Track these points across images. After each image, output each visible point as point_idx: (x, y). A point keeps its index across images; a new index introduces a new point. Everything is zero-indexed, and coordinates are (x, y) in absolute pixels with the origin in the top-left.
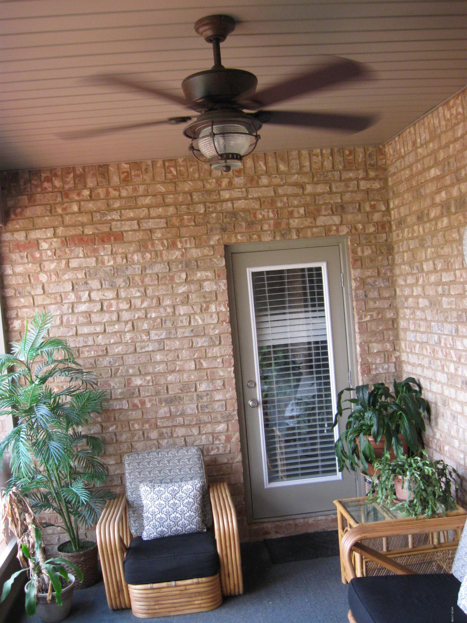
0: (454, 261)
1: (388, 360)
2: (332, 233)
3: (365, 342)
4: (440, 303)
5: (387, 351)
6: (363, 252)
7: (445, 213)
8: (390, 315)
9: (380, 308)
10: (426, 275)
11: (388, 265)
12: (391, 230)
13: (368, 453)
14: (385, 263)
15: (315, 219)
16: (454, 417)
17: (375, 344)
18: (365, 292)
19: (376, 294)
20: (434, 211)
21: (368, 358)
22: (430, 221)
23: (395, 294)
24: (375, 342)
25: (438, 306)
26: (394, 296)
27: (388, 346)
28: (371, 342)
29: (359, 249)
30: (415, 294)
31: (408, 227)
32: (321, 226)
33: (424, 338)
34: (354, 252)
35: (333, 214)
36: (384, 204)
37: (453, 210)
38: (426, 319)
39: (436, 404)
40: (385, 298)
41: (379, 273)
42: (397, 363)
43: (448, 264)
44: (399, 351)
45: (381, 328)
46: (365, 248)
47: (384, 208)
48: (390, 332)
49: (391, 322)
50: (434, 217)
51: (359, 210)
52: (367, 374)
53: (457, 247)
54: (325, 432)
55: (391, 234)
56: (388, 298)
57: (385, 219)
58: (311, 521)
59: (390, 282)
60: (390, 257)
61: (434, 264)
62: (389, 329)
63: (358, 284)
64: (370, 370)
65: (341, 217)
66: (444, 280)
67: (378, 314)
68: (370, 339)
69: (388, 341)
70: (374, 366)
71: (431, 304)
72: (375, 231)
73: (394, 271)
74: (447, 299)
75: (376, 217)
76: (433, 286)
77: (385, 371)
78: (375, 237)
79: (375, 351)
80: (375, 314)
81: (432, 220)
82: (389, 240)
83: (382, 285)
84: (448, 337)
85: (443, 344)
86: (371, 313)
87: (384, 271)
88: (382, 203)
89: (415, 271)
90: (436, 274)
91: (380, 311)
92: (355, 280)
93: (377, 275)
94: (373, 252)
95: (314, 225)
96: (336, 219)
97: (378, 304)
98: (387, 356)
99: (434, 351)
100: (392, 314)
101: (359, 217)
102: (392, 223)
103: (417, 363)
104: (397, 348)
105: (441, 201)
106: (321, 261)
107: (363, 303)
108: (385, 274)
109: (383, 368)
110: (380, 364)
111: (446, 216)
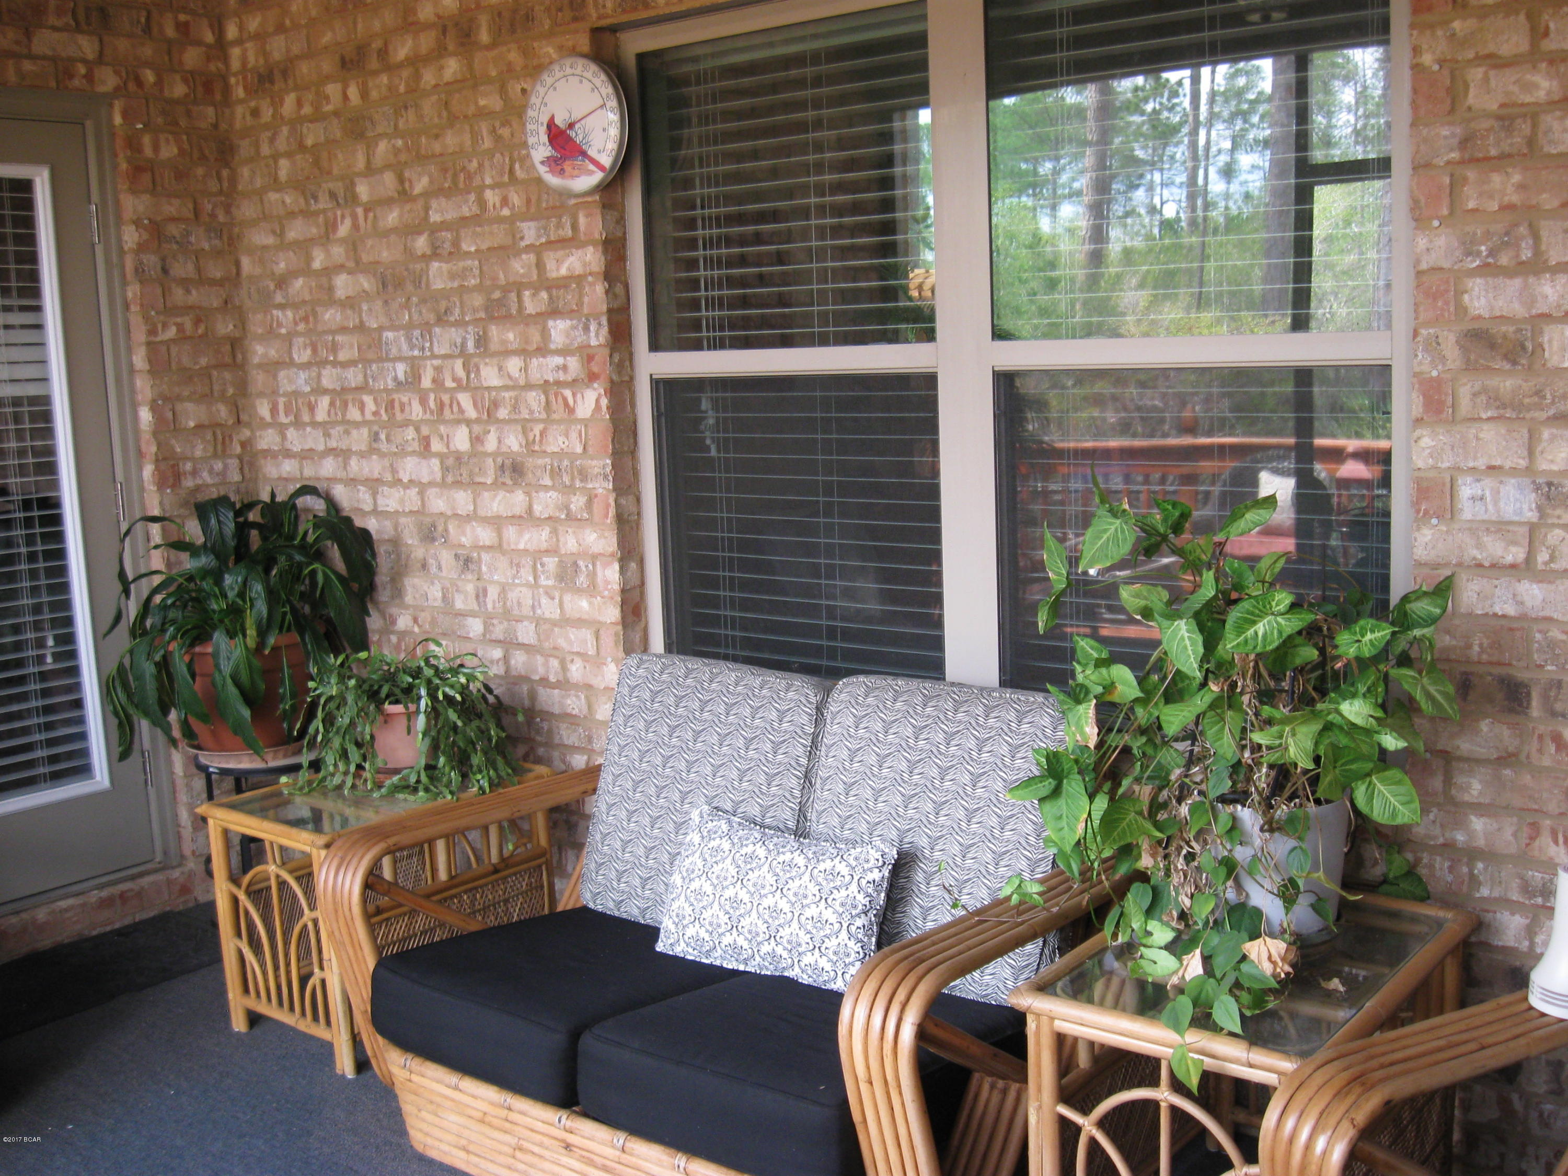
0: (481, 165)
1: (224, 451)
2: (76, 82)
3: (166, 399)
4: (419, 280)
5: (220, 425)
6: (156, 148)
7: (451, 47)
8: (225, 327)
9: (200, 308)
10: (367, 211)
11: (221, 192)
12: (227, 100)
13: (244, 677)
14: (213, 186)
15: (28, 35)
16: (467, 563)
17: (189, 406)
18: (163, 259)
19: (190, 267)
20: (410, 43)
21: (173, 442)
22: (390, 68)
23: (238, 273)
24: (189, 399)
25: (410, 287)
26: (234, 279)
27: (223, 412)
28: (179, 398)
29: (147, 140)
30: (317, 265)
31: (296, 88)
32: (44, 58)
33: (353, 377)
34: (133, 144)
35: (78, 29)
36: (211, 26)
37: (484, 37)
38: (361, 327)
39: (396, 542)
40: (213, 282)
41: (197, 213)
42: (246, 459)
43: (455, 176)
44: (248, 425)
45: (204, 361)
46: (162, 137)
47: (209, 38)
48: (227, 375)
49: (228, 347)
50: (407, 59)
51: (147, 30)
52: (173, 486)
53: (493, 131)
54: (49, 660)
55: (227, 111)
56: (219, 283)
57: (212, 67)
58: (41, 915)
59: (225, 238)
60: (225, 173)
61: (401, 180)
62: (225, 366)
63: (145, 236)
64: (178, 477)
65: (101, 41)
66: (435, 217)
67: (197, 322)
68: (177, 390)
69: (223, 397)
70: (189, 466)
71: (384, 285)
72: (187, 95)
73: (233, 210)
74: (445, 266)
75: (192, 57)
76: (393, 238)
77: (217, 480)
78: (188, 113)
79: (192, 424)
80: (187, 322)
81: (400, 66)
82: (223, 126)
83: (207, 247)
84: (448, 362)
85: (426, 383)
86: (179, 320)
87: (210, 207)
88: (205, 22)
89: (324, 203)
90: (408, 207)
91: (201, 315)
92: (137, 223)
93: (191, 216)
94: (182, 152)
95: (25, 51)
96: (87, 46)
97: (195, 297)
98: (220, 437)
99: (390, 405)
100: (231, 327)
101: (147, 51)
102: (233, 80)
103: (321, 447)
104: (244, 417)
105: (439, 17)
106: (36, 160)
107: (159, 291)
108: (213, 216)
109: (211, 471)
110: (204, 459)
111: (454, 54)
